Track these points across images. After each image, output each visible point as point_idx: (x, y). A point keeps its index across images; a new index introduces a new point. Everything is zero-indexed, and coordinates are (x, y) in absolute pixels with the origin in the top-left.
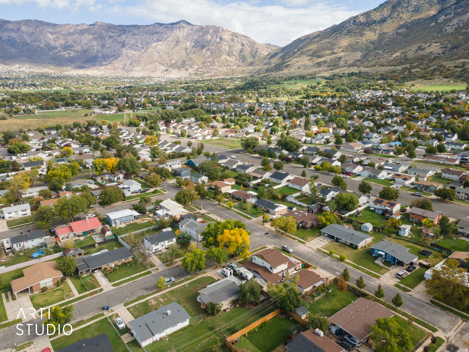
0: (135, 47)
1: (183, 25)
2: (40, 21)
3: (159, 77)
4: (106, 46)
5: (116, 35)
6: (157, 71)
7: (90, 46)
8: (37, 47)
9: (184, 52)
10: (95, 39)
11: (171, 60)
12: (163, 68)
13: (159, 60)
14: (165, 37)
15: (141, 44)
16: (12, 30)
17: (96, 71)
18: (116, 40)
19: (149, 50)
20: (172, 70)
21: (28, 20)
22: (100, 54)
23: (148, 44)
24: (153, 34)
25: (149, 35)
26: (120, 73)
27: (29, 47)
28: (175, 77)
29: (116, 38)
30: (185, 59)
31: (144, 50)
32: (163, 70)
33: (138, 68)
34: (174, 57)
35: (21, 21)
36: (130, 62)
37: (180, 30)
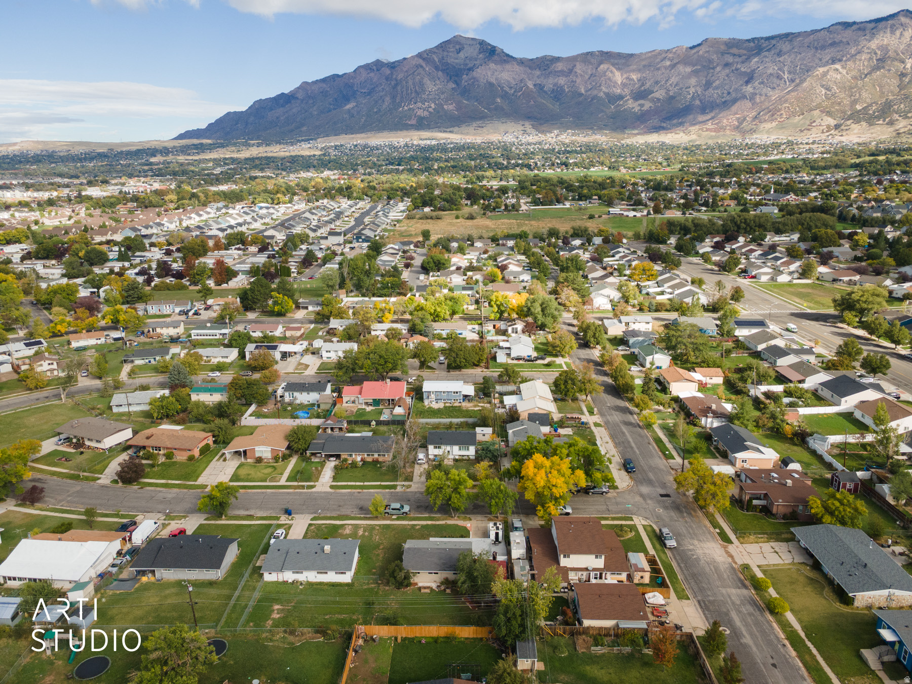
0: (775, 80)
1: (903, 19)
2: (607, 53)
3: (814, 142)
4: (714, 85)
5: (740, 60)
6: (814, 130)
7: (681, 89)
8: (593, 99)
9: (895, 82)
10: (695, 73)
11: (855, 102)
12: (832, 122)
13: (824, 104)
14: (853, 51)
15: (790, 73)
16: (562, 73)
17: (682, 134)
18: (737, 70)
19: (805, 85)
20: (853, 126)
21: (588, 53)
22: (697, 102)
23: (807, 71)
24: (823, 48)
25: (813, 51)
26: (727, 137)
27: (581, 99)
28: (856, 140)
29: (739, 66)
30: (891, 98)
31: (793, 84)
32: (828, 127)
33: (768, 126)
34: (865, 95)
35: (578, 55)
36: (754, 114)
37: (893, 32)
